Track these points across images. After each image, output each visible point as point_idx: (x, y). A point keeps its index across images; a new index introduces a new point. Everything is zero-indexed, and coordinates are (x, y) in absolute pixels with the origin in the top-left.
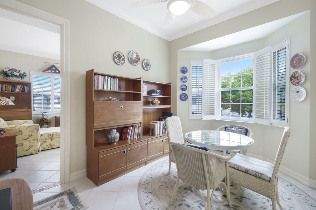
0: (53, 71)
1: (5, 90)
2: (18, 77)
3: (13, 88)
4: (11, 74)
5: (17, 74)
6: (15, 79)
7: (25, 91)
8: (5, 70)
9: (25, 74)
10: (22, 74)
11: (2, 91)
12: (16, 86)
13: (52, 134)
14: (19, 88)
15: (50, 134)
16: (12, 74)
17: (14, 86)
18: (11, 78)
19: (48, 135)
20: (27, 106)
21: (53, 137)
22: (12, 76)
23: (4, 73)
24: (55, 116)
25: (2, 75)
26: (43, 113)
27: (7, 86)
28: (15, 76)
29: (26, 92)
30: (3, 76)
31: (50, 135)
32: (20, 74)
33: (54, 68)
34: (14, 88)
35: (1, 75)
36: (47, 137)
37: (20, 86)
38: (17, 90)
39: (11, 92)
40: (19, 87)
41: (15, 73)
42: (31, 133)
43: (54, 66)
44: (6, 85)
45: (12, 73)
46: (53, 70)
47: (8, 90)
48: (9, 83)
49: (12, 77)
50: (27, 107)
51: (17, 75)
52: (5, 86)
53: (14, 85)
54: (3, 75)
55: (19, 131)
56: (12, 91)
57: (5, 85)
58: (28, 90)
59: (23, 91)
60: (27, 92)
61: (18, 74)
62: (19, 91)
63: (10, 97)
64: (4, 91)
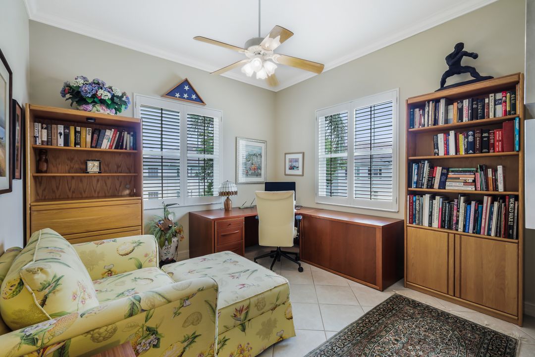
0: (186, 96)
1: (76, 144)
2: (108, 106)
3: (95, 136)
4: (90, 96)
5: (105, 95)
6: (102, 111)
7: (124, 147)
8: (73, 84)
9: (124, 99)
10: (117, 97)
11: (68, 146)
12: (102, 131)
13: (246, 304)
14: (111, 137)
15: (238, 307)
16: (94, 96)
17: (97, 132)
18: (90, 107)
19: (232, 311)
20: (128, 186)
21: (250, 316)
22: (94, 103)
23: (73, 90)
24: (189, 213)
25: (67, 99)
26: (167, 205)
27: (80, 132)
28: (102, 102)
29: (126, 149)
30: (70, 101)
31: (241, 311)
32: (113, 96)
33: (187, 88)
34: (99, 136)
35: (65, 98)
36: (232, 322)
37: (112, 132)
38: (105, 145)
39: (91, 147)
40: (109, 133)
41: (100, 92)
42: (189, 331)
43: (186, 82)
44: (78, 129)
45: (94, 92)
46: (185, 92)
47: (83, 143)
48: (86, 122)
49: (94, 106)
50: (128, 189)
51: (106, 98)
52: (76, 132)
53: (98, 127)
54: (70, 98)
55: (148, 329)
56: (94, 145)
57: (75, 129)
58: (131, 144)
59: (120, 144)
60: (128, 148)
61: (110, 96)
62: (111, 147)
63: (88, 162)
64: (73, 144)
